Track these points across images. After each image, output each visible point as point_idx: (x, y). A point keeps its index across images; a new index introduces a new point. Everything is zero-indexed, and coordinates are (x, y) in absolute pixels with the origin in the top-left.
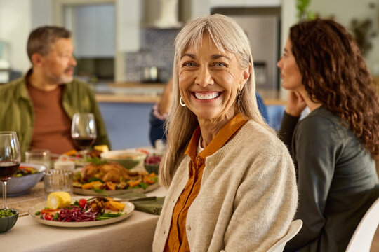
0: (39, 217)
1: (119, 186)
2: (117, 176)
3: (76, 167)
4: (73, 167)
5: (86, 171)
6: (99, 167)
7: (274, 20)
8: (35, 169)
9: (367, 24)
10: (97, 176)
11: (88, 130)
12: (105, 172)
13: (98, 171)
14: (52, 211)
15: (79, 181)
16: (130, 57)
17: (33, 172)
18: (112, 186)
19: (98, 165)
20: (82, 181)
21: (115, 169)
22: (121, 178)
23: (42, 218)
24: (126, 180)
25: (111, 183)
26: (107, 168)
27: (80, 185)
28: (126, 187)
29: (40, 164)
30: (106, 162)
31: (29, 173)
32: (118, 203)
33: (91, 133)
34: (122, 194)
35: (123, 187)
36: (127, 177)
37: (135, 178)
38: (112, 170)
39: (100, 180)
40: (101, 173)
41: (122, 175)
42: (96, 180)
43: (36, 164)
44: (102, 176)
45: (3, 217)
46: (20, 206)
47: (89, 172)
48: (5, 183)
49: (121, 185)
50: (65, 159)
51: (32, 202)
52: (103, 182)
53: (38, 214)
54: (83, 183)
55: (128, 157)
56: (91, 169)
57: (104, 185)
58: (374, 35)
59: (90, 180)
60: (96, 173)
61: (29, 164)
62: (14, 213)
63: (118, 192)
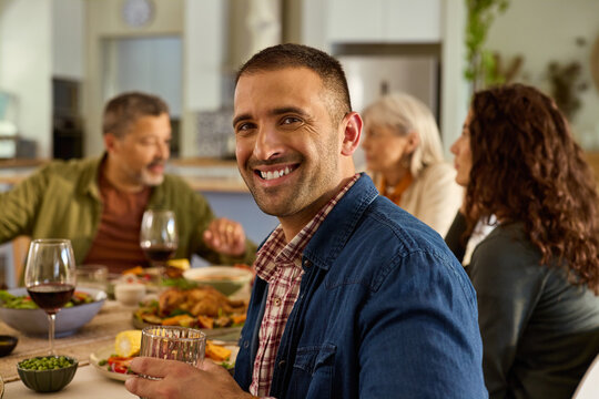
0: (106, 368)
1: (218, 322)
2: (213, 308)
3: (148, 292)
4: (143, 293)
5: (167, 299)
6: (186, 293)
7: (430, 63)
8: (89, 296)
9: (573, 69)
10: (184, 306)
11: (165, 236)
12: (196, 301)
13: (186, 300)
14: (123, 359)
15: (156, 314)
16: (205, 118)
17: (88, 300)
18: (208, 323)
19: (185, 290)
20: (160, 313)
21: (211, 296)
22: (220, 311)
23: (110, 370)
24: (228, 314)
25: (205, 317)
26: (198, 294)
27: (158, 321)
28: (229, 324)
29: (96, 288)
30: (195, 286)
31: (82, 302)
32: (221, 349)
33: (170, 240)
34: (224, 334)
35: (224, 324)
36: (228, 308)
37: (240, 310)
38: (206, 297)
39: (188, 312)
40: (190, 303)
41: (222, 306)
42: (182, 313)
43: (90, 288)
44: (191, 308)
45: (56, 368)
46: (72, 352)
47: (172, 301)
48: (53, 317)
49: (222, 320)
50: (130, 281)
51: (88, 345)
52: (194, 316)
53: (103, 364)
54: (162, 318)
55: (225, 278)
56: (175, 296)
57: (196, 320)
58: (584, 87)
59: (173, 313)
60: (182, 303)
61: (82, 289)
62: (71, 361)
63: (218, 331)
